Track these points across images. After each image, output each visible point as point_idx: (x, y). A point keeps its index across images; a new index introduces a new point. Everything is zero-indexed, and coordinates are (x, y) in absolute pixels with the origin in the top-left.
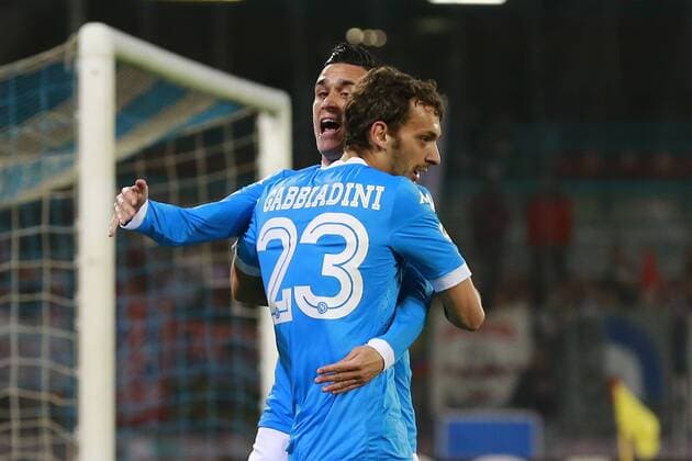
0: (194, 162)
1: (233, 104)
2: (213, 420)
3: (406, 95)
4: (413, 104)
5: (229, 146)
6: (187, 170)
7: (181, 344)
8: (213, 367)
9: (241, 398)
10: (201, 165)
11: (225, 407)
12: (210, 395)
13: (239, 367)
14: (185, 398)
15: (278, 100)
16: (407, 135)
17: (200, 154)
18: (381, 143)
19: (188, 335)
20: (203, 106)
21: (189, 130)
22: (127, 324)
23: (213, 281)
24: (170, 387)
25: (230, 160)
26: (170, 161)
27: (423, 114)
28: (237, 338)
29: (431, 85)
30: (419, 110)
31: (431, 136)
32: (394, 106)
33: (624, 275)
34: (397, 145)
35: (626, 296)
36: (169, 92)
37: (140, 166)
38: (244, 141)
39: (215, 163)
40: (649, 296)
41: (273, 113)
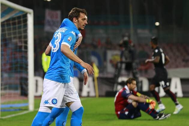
0: (15, 22)
1: (23, 12)
2: (19, 70)
3: (79, 12)
4: (80, 13)
5: (22, 19)
6: (14, 24)
7: (13, 56)
8: (19, 60)
9: (24, 66)
10: (17, 23)
11: (21, 67)
12: (19, 65)
13: (24, 60)
14: (14, 66)
15: (31, 11)
16: (80, 19)
17: (17, 21)
18: (75, 21)
19: (14, 54)
20: (17, 12)
21: (15, 16)
22: (3, 53)
23: (19, 44)
24: (11, 64)
25: (22, 22)
26: (11, 22)
27: (83, 15)
28: (23, 55)
29: (84, 10)
30: (82, 14)
31: (85, 19)
32: (77, 14)
33: (95, 43)
34: (78, 21)
35: (95, 47)
36: (11, 9)
37: (5, 23)
38: (25, 18)
39: (19, 23)
40: (99, 47)
41: (30, 13)
